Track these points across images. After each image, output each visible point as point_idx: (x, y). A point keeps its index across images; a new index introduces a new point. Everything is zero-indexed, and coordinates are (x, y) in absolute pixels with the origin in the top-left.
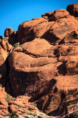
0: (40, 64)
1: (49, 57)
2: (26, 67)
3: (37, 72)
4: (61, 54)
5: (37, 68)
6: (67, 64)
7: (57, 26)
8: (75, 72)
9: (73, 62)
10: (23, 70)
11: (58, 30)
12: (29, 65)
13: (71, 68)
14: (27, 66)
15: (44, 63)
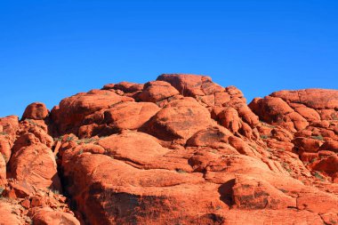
0: (163, 182)
1: (177, 170)
2: (128, 184)
3: (162, 198)
4: (209, 168)
5: (161, 189)
6: (236, 189)
7: (174, 112)
8: (253, 204)
9: (248, 186)
10: (124, 189)
11: (176, 120)
12: (137, 181)
13: (246, 197)
14: (133, 183)
15: (174, 181)
